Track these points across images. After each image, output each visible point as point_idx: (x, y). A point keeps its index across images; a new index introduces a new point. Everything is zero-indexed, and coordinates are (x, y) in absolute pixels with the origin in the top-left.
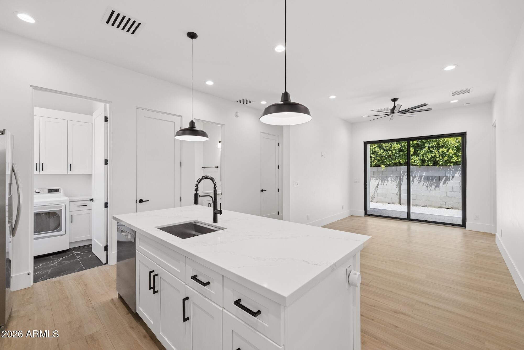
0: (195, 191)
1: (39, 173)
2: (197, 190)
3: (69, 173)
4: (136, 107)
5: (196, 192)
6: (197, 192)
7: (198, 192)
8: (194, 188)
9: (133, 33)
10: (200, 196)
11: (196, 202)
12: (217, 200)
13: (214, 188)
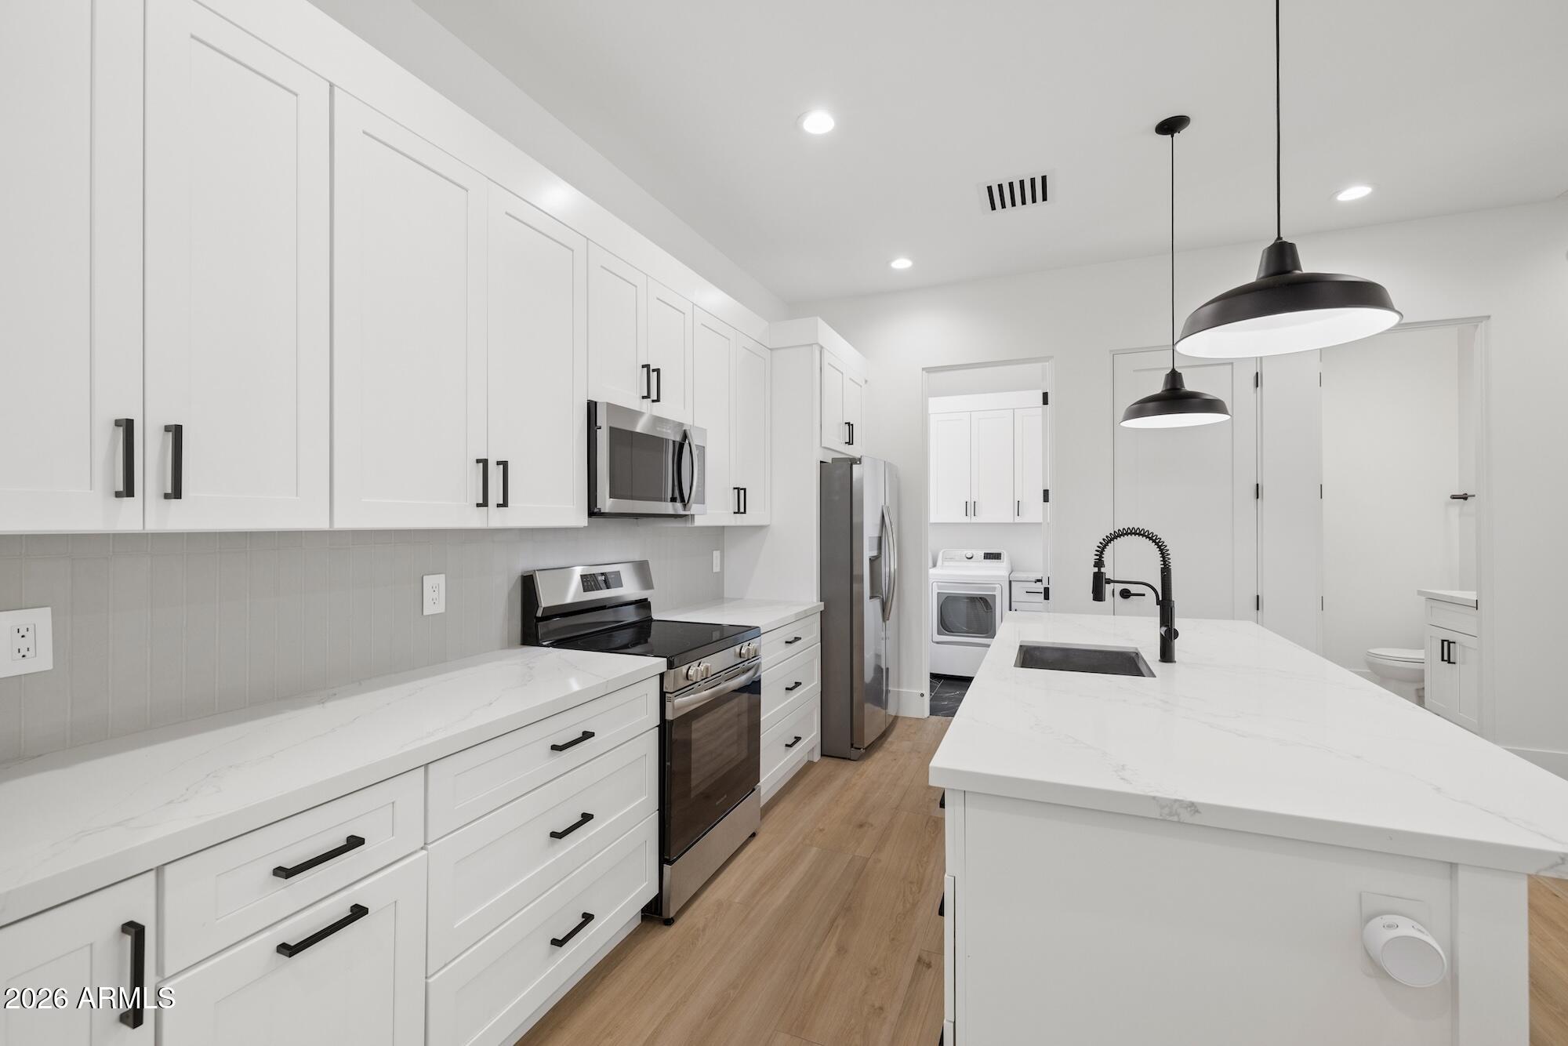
0: (1095, 566)
1: (969, 521)
2: (1099, 563)
3: (1018, 520)
4: (1111, 351)
5: (1096, 570)
6: (1099, 570)
7: (1103, 570)
8: (1093, 558)
9: (1045, 199)
10: (1109, 581)
11: (1098, 595)
12: (1173, 599)
13: (1162, 563)
